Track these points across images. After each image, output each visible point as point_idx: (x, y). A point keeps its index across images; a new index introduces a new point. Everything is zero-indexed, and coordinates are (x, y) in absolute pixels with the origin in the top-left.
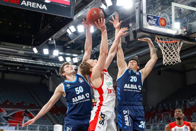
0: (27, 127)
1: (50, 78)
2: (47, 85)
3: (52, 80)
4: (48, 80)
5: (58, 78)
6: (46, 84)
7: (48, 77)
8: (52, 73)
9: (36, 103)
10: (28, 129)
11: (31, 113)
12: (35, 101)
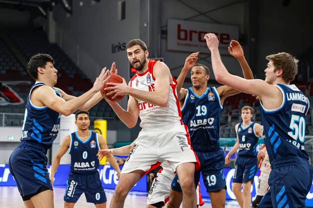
0: (4, 120)
1: (51, 14)
2: (44, 28)
3: (55, 19)
4: (46, 17)
5: (68, 15)
6: (41, 28)
7: (46, 12)
8: (53, 4)
9: (21, 69)
10: (5, 123)
11: (11, 89)
12: (18, 65)
